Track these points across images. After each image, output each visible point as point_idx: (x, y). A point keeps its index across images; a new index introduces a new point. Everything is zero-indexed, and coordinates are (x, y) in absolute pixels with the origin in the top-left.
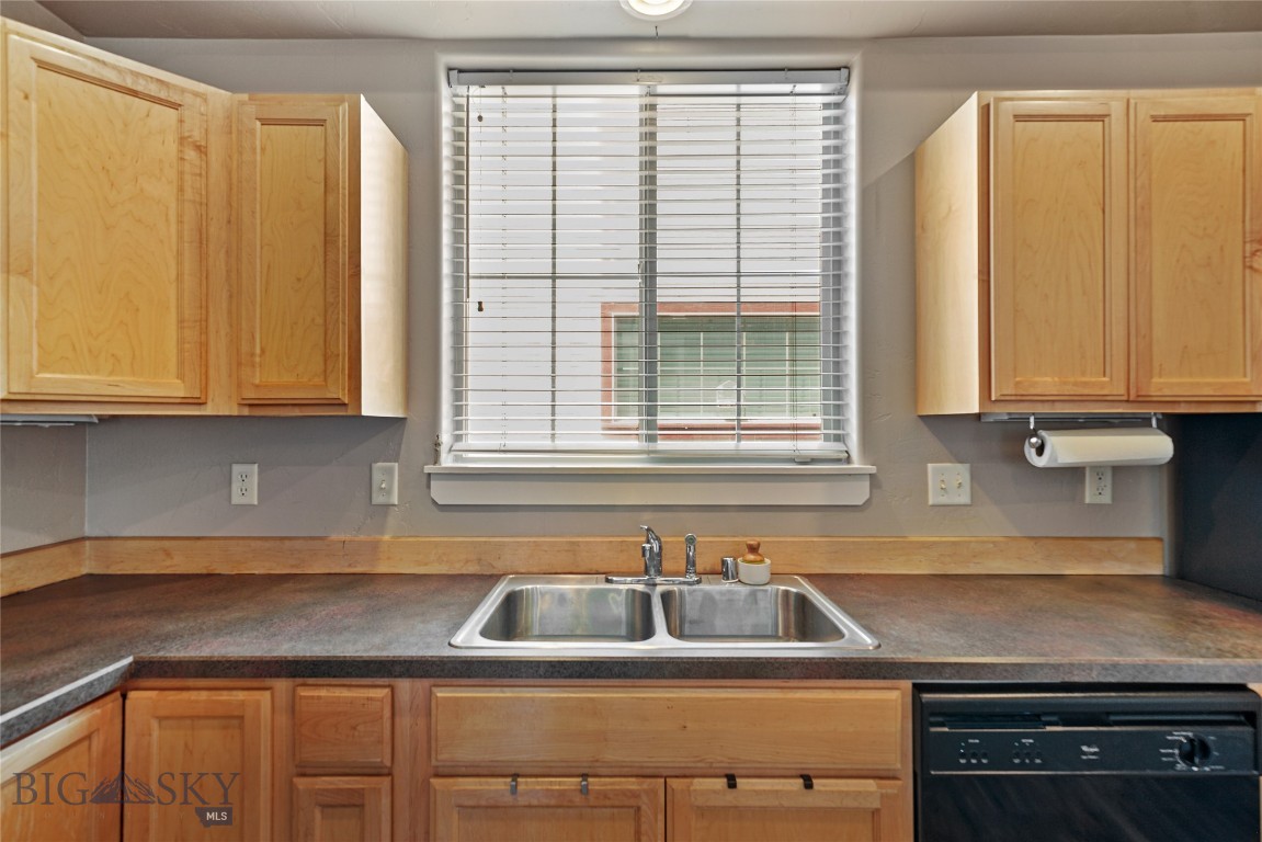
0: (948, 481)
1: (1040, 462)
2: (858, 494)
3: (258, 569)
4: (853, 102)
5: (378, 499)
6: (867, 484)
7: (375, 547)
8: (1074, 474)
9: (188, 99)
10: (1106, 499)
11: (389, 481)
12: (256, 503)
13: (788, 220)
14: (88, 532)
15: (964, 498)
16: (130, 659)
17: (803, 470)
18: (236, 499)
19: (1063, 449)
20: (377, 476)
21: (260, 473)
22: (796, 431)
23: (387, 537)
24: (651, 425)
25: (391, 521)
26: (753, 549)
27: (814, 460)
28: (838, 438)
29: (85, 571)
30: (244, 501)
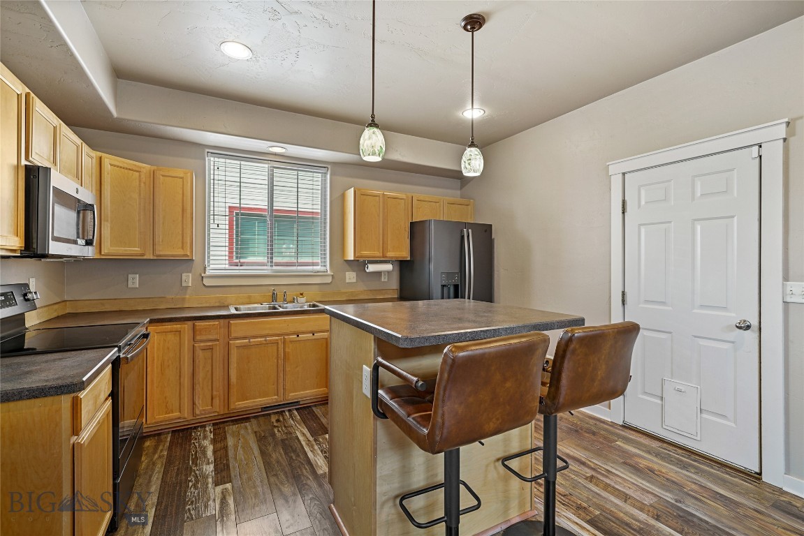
0: (351, 276)
1: (367, 271)
2: (329, 280)
3: (140, 308)
4: (328, 176)
5: (184, 284)
6: (331, 278)
7: (184, 299)
8: (379, 274)
9: (142, 170)
10: (386, 280)
11: (188, 279)
12: (138, 286)
13: (311, 187)
14: (66, 298)
15: (355, 281)
16: (148, 319)
17: (316, 274)
18: (130, 285)
19: (372, 268)
20: (184, 278)
21: (139, 278)
22: (313, 264)
23: (187, 296)
24: (271, 262)
25: (189, 291)
26: (302, 294)
27: (318, 272)
28: (325, 266)
29: (67, 312)
30: (133, 286)
